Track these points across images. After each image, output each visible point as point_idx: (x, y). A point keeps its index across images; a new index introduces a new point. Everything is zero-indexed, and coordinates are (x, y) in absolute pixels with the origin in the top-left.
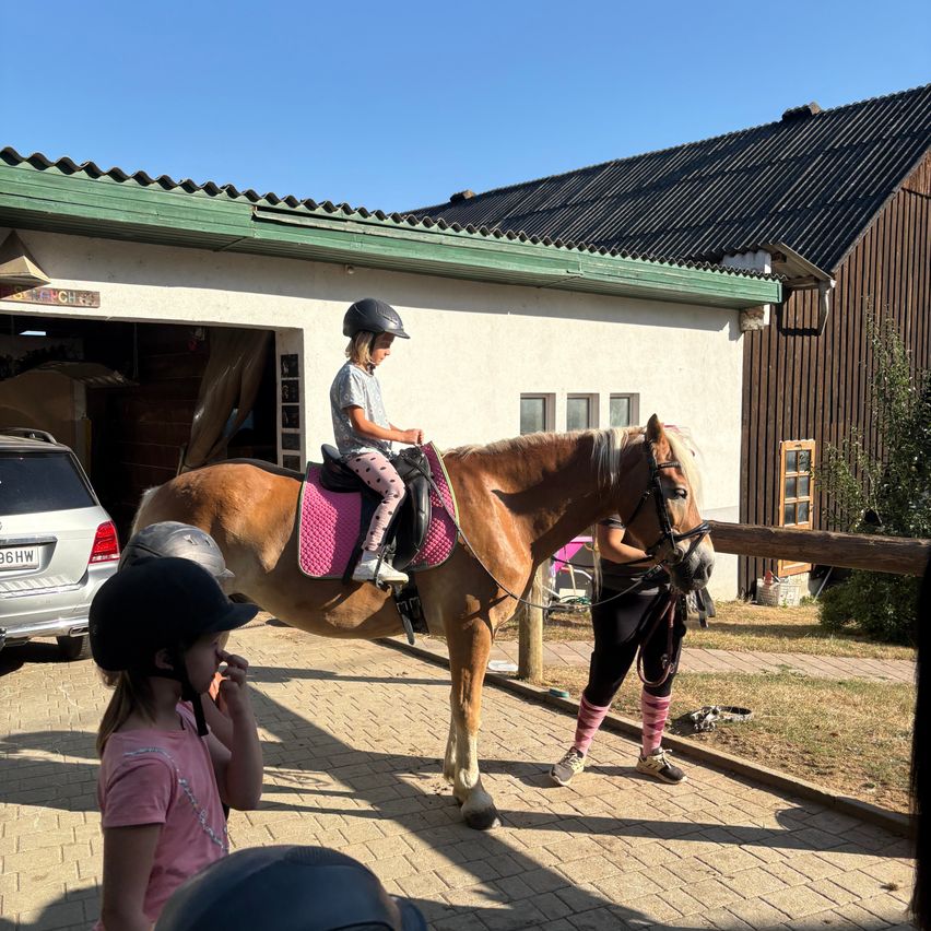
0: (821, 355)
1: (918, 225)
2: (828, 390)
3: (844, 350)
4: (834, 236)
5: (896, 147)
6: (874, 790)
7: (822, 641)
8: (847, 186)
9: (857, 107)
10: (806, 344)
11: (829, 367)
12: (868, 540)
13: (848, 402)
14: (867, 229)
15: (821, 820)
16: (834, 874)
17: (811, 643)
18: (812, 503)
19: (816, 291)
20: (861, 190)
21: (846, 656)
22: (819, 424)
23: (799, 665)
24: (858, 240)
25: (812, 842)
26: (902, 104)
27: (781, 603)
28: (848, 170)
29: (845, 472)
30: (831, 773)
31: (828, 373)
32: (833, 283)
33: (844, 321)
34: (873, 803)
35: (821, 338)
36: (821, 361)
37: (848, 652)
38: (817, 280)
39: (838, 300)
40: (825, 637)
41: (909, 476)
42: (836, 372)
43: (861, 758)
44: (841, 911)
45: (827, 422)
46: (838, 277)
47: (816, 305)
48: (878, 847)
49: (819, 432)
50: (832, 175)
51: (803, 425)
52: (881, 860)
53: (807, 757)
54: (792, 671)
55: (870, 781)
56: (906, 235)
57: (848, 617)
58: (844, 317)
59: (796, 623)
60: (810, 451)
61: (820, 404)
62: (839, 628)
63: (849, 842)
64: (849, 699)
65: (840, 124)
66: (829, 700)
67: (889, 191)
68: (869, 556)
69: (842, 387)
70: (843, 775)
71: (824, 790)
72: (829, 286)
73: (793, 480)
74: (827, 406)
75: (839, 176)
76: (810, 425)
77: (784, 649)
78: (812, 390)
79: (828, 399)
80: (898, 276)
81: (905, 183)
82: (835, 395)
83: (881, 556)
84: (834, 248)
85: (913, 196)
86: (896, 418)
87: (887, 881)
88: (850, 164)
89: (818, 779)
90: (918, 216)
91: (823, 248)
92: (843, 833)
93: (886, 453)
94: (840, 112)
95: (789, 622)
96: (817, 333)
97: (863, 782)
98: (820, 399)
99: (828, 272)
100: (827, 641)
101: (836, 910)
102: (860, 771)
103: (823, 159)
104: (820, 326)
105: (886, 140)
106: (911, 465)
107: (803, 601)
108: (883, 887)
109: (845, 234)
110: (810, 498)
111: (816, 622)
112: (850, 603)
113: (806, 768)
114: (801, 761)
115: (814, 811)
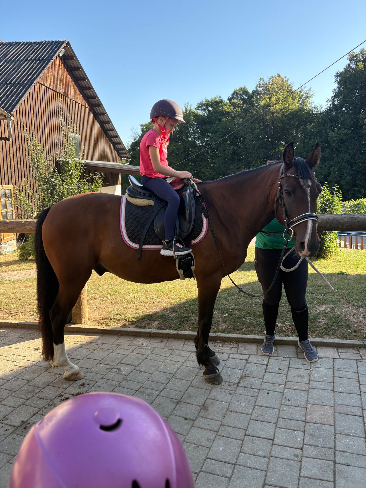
0: (11, 149)
1: (46, 99)
2: (16, 164)
3: (21, 148)
4: (11, 98)
5: (34, 64)
6: (34, 316)
7: (19, 265)
8: (15, 77)
9: (17, 44)
10: (4, 144)
11: (15, 155)
12: (21, 222)
13: (25, 169)
14: (25, 97)
15: (13, 333)
16: (16, 352)
17: (15, 267)
18: (14, 211)
19: (6, 121)
20: (21, 80)
21: (29, 269)
22: (14, 178)
23: (9, 276)
24: (22, 101)
25: (8, 343)
26: (35, 46)
27: (4, 253)
28: (14, 70)
29: (23, 198)
30: (17, 315)
31: (15, 157)
32: (12, 118)
33: (20, 136)
34: (33, 321)
35: (11, 142)
36: (11, 152)
37: (30, 268)
38: (5, 116)
39: (16, 126)
40: (21, 263)
41: (48, 198)
42: (18, 157)
43: (29, 306)
44: (18, 364)
45: (17, 178)
46: (15, 116)
47: (6, 127)
48: (33, 337)
49: (14, 182)
50: (8, 71)
51: (6, 179)
52: (35, 340)
53: (8, 311)
54: (5, 279)
55: (32, 313)
56: (42, 102)
57: (30, 255)
58: (20, 134)
59: (10, 260)
60: (11, 190)
61: (13, 170)
62: (27, 259)
63: (23, 338)
64: (27, 285)
65: (10, 49)
66: (19, 287)
67: (32, 83)
68: (22, 228)
69: (22, 163)
70: (22, 314)
71: (13, 322)
72: (11, 120)
73: (4, 202)
74: (16, 171)
75: (11, 72)
76: (9, 179)
77: (3, 271)
78: (9, 164)
79: (16, 168)
80: (40, 119)
81: (38, 79)
82: (19, 166)
83: (27, 227)
84: (11, 103)
85: (43, 86)
86: (41, 175)
87: (36, 348)
88: (15, 68)
89: (12, 318)
90: (46, 95)
91: (7, 103)
92: (21, 335)
93: (38, 189)
94: (10, 44)
95: (7, 260)
96: (8, 139)
97: (30, 315)
98: (13, 168)
99: (10, 113)
100: (21, 265)
101: (16, 365)
102: (29, 311)
103: (4, 63)
104: (9, 136)
105: (29, 61)
106: (48, 193)
107: (15, 251)
108: (35, 350)
109: (15, 98)
110: (13, 209)
111: (17, 258)
112: (30, 249)
113: (7, 315)
114: (5, 313)
115: (9, 331)
